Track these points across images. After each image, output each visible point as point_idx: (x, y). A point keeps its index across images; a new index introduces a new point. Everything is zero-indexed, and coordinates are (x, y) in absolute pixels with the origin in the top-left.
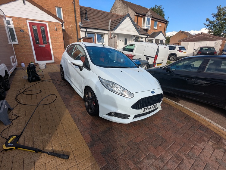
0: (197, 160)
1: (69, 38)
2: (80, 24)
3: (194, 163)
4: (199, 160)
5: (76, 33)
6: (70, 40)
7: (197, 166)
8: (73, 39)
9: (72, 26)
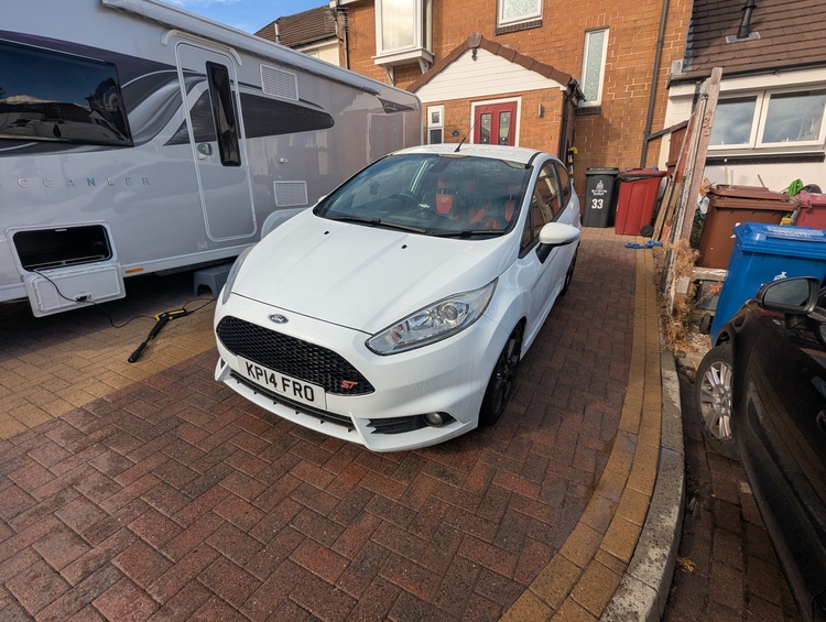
0: (74, 595)
1: (608, 138)
2: (676, 69)
3: (62, 578)
4: (69, 603)
5: (644, 111)
6: (612, 147)
7: (47, 588)
8: (626, 137)
9: (633, 88)
